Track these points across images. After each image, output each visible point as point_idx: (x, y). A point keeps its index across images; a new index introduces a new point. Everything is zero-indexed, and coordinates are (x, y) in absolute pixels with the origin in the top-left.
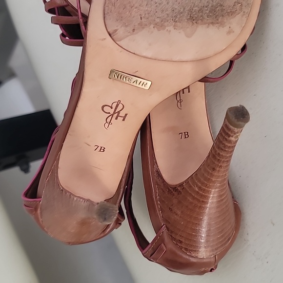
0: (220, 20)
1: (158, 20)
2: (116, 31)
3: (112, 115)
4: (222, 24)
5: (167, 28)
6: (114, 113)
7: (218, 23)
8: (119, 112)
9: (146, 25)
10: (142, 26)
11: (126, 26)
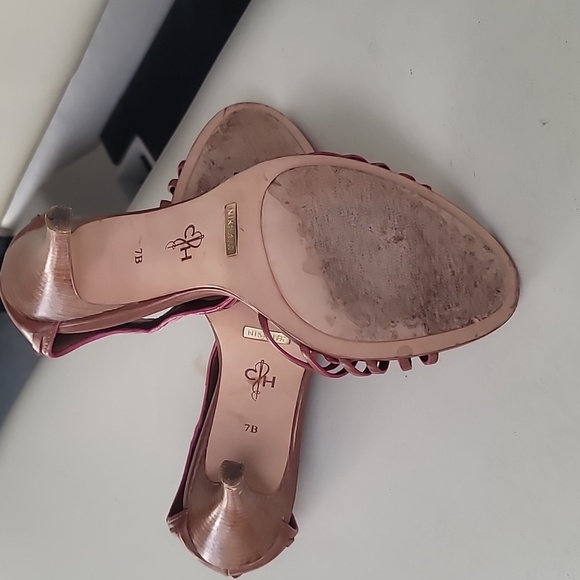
0: (338, 301)
1: (309, 225)
2: (280, 185)
3: (185, 242)
4: (334, 305)
5: (304, 239)
6: (188, 242)
7: (334, 299)
8: (190, 246)
9: (298, 214)
10: (295, 210)
11: (289, 194)
